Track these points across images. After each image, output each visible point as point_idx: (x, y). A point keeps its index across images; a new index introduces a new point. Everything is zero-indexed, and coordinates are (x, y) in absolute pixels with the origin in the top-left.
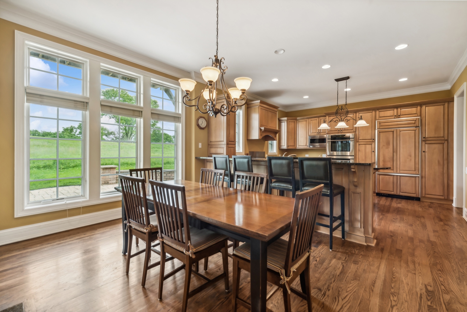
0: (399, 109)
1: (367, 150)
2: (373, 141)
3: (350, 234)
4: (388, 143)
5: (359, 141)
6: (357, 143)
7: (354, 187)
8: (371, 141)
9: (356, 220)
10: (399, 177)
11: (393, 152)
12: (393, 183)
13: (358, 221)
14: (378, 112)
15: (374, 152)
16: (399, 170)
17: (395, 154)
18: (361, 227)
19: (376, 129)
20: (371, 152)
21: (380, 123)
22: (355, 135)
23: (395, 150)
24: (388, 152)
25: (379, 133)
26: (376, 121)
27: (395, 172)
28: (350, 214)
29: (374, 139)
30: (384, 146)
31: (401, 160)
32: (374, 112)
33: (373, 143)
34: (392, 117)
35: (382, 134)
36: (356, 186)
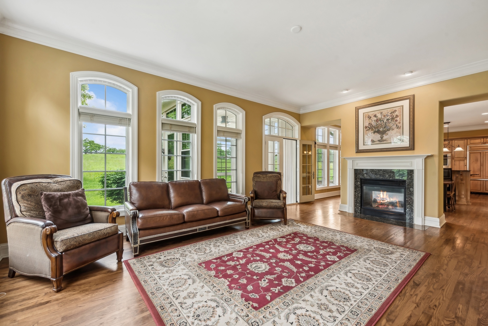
0: (485, 139)
1: (461, 165)
2: (465, 158)
3: (458, 201)
4: (477, 160)
5: (455, 158)
6: (453, 160)
7: (461, 181)
8: (464, 158)
9: (462, 194)
10: (485, 181)
11: (481, 165)
12: (481, 185)
13: (463, 195)
14: (469, 140)
15: (466, 165)
16: (485, 177)
17: (482, 167)
18: (464, 197)
19: (468, 151)
20: (464, 165)
21: (470, 147)
22: (452, 155)
23: (482, 164)
24: (477, 166)
25: (470, 153)
26: (468, 146)
27: (482, 178)
28: (459, 192)
29: (466, 158)
30: (474, 162)
31: (486, 171)
32: (466, 140)
33: (465, 160)
34: (480, 144)
35: (472, 154)
36: (462, 180)
